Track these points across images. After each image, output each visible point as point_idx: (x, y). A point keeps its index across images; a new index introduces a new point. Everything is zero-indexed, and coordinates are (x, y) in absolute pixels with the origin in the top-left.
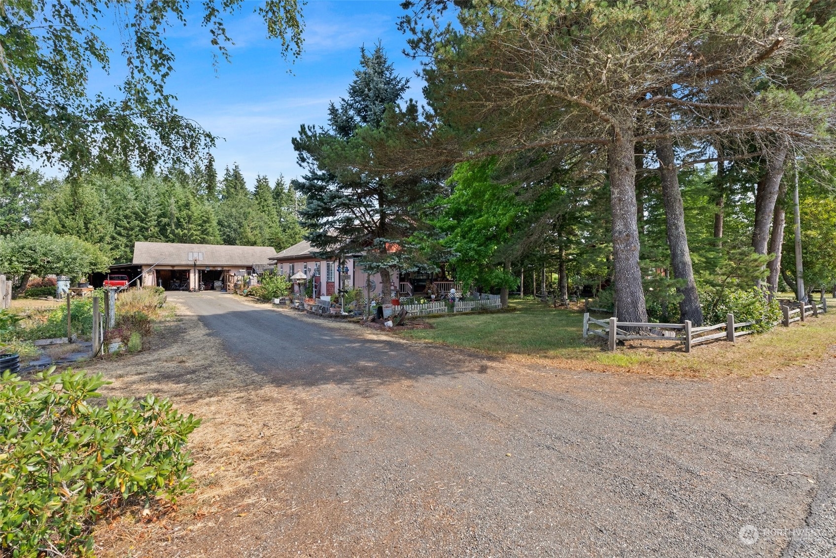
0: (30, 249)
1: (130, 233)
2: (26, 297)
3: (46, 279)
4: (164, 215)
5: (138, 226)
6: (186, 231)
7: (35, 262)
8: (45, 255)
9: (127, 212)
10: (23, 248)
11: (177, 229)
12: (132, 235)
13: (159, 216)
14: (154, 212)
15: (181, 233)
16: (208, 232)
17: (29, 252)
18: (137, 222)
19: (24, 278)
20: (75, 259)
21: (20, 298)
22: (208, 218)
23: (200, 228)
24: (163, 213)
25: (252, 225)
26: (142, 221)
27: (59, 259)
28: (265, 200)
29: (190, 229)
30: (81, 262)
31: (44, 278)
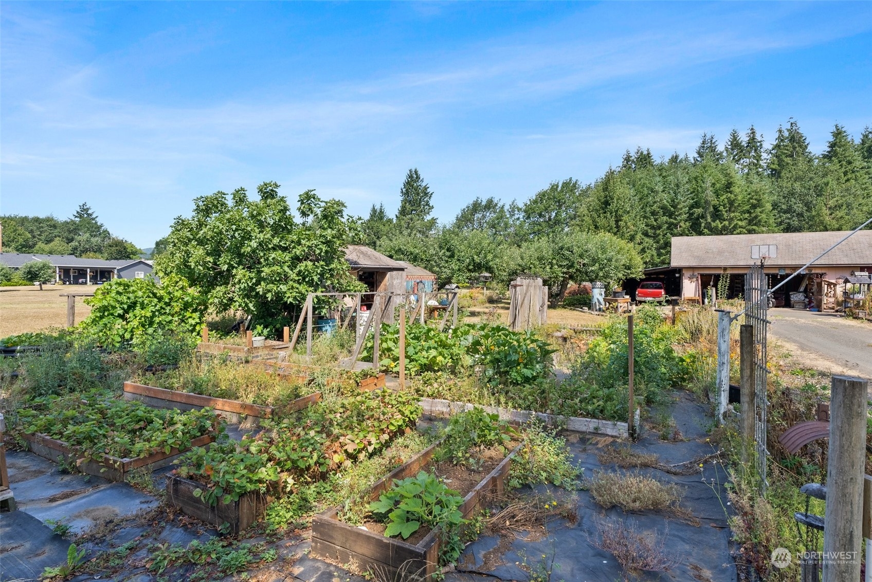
0: (568, 249)
1: (658, 232)
2: (564, 307)
3: (582, 286)
4: (696, 205)
5: (666, 223)
6: (727, 223)
7: (572, 266)
8: (581, 256)
9: (654, 207)
10: (562, 248)
11: (714, 221)
12: (659, 234)
13: (692, 207)
14: (684, 202)
15: (720, 226)
16: (760, 221)
17: (567, 253)
18: (665, 218)
19: (564, 285)
20: (610, 260)
21: (559, 306)
22: (759, 201)
23: (747, 215)
24: (696, 202)
25: (831, 203)
26: (671, 215)
27: (594, 261)
28: (850, 163)
29: (731, 219)
30: (617, 264)
31: (580, 284)
